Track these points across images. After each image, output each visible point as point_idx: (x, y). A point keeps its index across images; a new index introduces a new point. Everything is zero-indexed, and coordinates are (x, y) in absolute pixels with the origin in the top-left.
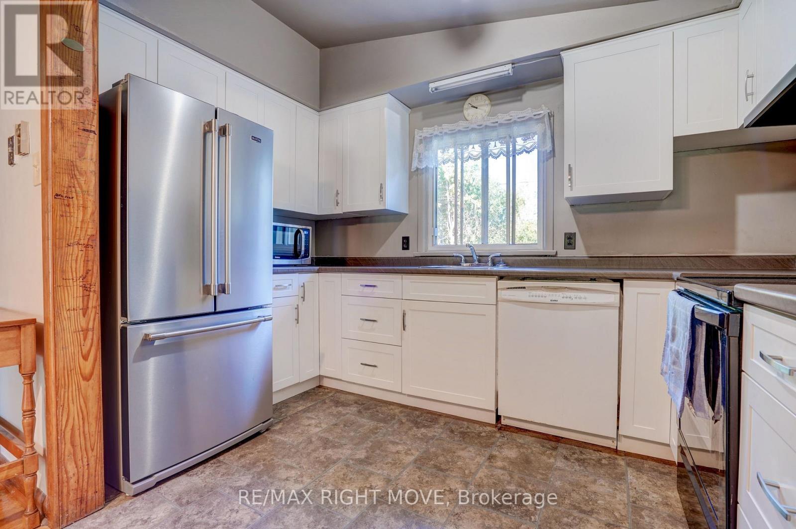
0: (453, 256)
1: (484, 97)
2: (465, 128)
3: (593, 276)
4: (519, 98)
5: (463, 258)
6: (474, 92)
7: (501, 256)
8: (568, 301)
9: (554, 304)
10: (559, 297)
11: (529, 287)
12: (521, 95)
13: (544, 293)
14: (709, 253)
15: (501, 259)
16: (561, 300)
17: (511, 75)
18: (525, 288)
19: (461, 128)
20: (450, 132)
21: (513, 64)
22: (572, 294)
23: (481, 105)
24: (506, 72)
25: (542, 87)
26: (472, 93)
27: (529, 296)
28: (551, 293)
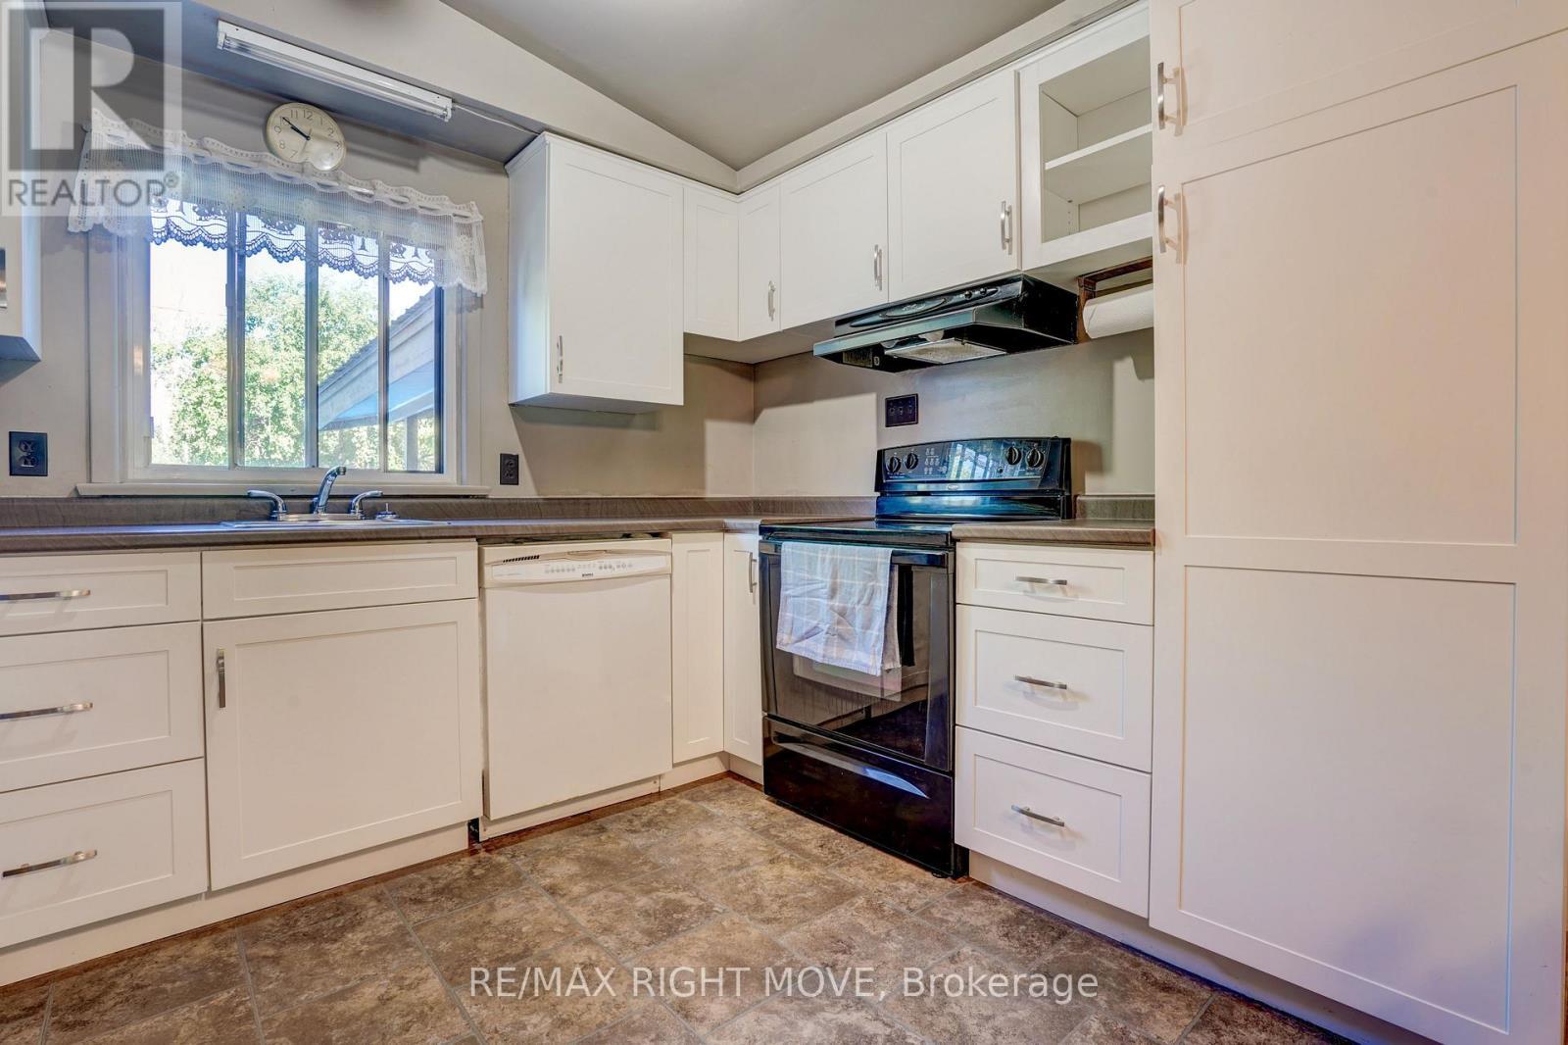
0: (249, 497)
1: (329, 122)
2: (279, 175)
3: (656, 530)
4: (412, 162)
5: (281, 503)
6: (302, 97)
7: (384, 497)
8: (608, 573)
9: (587, 582)
10: (594, 567)
11: (545, 555)
12: (419, 157)
13: (574, 564)
14: (684, 493)
15: (387, 502)
16: (598, 573)
17: (446, 120)
18: (538, 557)
19: (270, 171)
20: (230, 168)
21: (453, 101)
22: (613, 561)
23: (320, 138)
24: (441, 112)
25: (466, 165)
26: (297, 96)
27: (547, 572)
28: (582, 563)
